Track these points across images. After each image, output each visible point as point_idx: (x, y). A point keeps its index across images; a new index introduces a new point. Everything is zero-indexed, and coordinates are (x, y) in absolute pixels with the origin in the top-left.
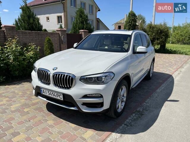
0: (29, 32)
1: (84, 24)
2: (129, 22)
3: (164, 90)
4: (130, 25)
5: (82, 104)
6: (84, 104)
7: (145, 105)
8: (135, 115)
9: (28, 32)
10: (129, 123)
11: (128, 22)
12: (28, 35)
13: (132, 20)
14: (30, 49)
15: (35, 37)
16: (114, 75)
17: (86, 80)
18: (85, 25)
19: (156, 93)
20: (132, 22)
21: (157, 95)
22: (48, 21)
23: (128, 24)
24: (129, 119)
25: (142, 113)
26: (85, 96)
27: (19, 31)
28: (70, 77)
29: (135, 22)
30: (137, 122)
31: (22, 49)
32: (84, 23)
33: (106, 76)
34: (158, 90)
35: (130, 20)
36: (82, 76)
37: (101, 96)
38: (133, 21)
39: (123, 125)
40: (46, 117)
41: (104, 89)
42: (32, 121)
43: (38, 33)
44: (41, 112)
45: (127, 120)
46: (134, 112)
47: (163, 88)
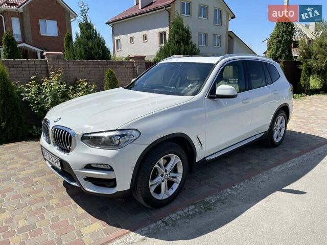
0: (84, 61)
1: (181, 45)
2: (278, 37)
3: (292, 168)
4: (280, 41)
5: (84, 179)
6: (88, 179)
7: (227, 192)
8: (195, 208)
9: (82, 61)
10: (172, 220)
11: (275, 36)
12: (83, 66)
13: (284, 32)
14: (79, 87)
15: (93, 69)
16: (139, 135)
17: (92, 140)
18: (183, 46)
19: (268, 174)
20: (282, 36)
21: (267, 177)
22: (146, 41)
23: (276, 41)
24: (178, 213)
25: (210, 205)
26: (89, 167)
27: (68, 61)
28: (68, 133)
29: (289, 35)
30: (188, 221)
31: (67, 87)
32: (182, 43)
33: (121, 136)
34: (277, 169)
35: (280, 32)
36: (84, 134)
37: (111, 169)
38: (284, 34)
39: (159, 222)
40: (53, 193)
41: (115, 157)
42: (31, 196)
43: (97, 63)
44: (53, 186)
45: (173, 216)
46: (195, 202)
47: (292, 165)
